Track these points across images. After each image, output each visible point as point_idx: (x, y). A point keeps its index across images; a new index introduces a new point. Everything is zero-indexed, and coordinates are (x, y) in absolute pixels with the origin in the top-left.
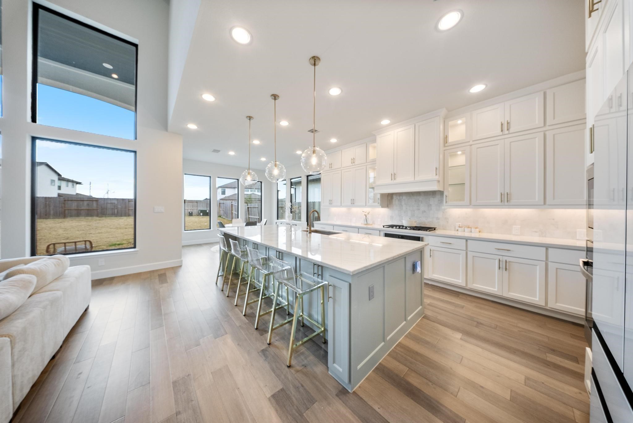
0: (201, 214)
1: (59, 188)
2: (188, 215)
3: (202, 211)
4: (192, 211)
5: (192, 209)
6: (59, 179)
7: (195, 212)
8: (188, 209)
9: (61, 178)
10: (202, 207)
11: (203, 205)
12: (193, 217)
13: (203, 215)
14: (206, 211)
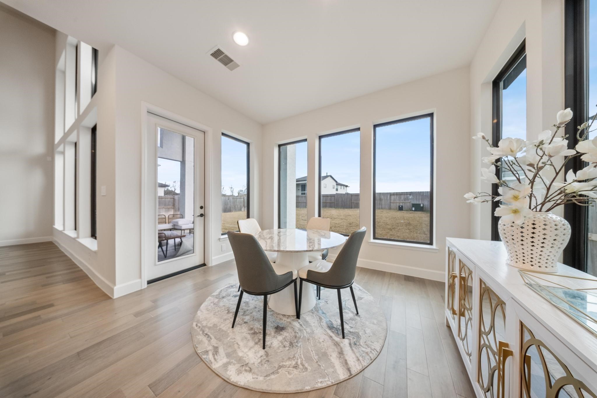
0: (413, 209)
1: (337, 190)
2: (398, 209)
3: (414, 205)
4: (402, 205)
5: (405, 203)
6: (337, 185)
7: (408, 205)
8: (400, 203)
9: (338, 184)
10: (417, 200)
11: (418, 197)
12: (403, 211)
13: (415, 211)
14: (420, 204)
